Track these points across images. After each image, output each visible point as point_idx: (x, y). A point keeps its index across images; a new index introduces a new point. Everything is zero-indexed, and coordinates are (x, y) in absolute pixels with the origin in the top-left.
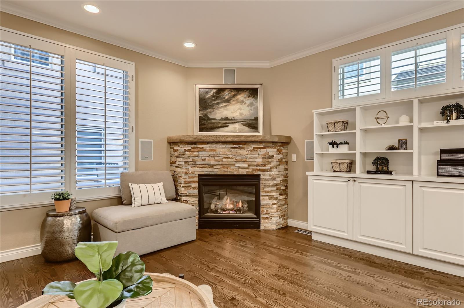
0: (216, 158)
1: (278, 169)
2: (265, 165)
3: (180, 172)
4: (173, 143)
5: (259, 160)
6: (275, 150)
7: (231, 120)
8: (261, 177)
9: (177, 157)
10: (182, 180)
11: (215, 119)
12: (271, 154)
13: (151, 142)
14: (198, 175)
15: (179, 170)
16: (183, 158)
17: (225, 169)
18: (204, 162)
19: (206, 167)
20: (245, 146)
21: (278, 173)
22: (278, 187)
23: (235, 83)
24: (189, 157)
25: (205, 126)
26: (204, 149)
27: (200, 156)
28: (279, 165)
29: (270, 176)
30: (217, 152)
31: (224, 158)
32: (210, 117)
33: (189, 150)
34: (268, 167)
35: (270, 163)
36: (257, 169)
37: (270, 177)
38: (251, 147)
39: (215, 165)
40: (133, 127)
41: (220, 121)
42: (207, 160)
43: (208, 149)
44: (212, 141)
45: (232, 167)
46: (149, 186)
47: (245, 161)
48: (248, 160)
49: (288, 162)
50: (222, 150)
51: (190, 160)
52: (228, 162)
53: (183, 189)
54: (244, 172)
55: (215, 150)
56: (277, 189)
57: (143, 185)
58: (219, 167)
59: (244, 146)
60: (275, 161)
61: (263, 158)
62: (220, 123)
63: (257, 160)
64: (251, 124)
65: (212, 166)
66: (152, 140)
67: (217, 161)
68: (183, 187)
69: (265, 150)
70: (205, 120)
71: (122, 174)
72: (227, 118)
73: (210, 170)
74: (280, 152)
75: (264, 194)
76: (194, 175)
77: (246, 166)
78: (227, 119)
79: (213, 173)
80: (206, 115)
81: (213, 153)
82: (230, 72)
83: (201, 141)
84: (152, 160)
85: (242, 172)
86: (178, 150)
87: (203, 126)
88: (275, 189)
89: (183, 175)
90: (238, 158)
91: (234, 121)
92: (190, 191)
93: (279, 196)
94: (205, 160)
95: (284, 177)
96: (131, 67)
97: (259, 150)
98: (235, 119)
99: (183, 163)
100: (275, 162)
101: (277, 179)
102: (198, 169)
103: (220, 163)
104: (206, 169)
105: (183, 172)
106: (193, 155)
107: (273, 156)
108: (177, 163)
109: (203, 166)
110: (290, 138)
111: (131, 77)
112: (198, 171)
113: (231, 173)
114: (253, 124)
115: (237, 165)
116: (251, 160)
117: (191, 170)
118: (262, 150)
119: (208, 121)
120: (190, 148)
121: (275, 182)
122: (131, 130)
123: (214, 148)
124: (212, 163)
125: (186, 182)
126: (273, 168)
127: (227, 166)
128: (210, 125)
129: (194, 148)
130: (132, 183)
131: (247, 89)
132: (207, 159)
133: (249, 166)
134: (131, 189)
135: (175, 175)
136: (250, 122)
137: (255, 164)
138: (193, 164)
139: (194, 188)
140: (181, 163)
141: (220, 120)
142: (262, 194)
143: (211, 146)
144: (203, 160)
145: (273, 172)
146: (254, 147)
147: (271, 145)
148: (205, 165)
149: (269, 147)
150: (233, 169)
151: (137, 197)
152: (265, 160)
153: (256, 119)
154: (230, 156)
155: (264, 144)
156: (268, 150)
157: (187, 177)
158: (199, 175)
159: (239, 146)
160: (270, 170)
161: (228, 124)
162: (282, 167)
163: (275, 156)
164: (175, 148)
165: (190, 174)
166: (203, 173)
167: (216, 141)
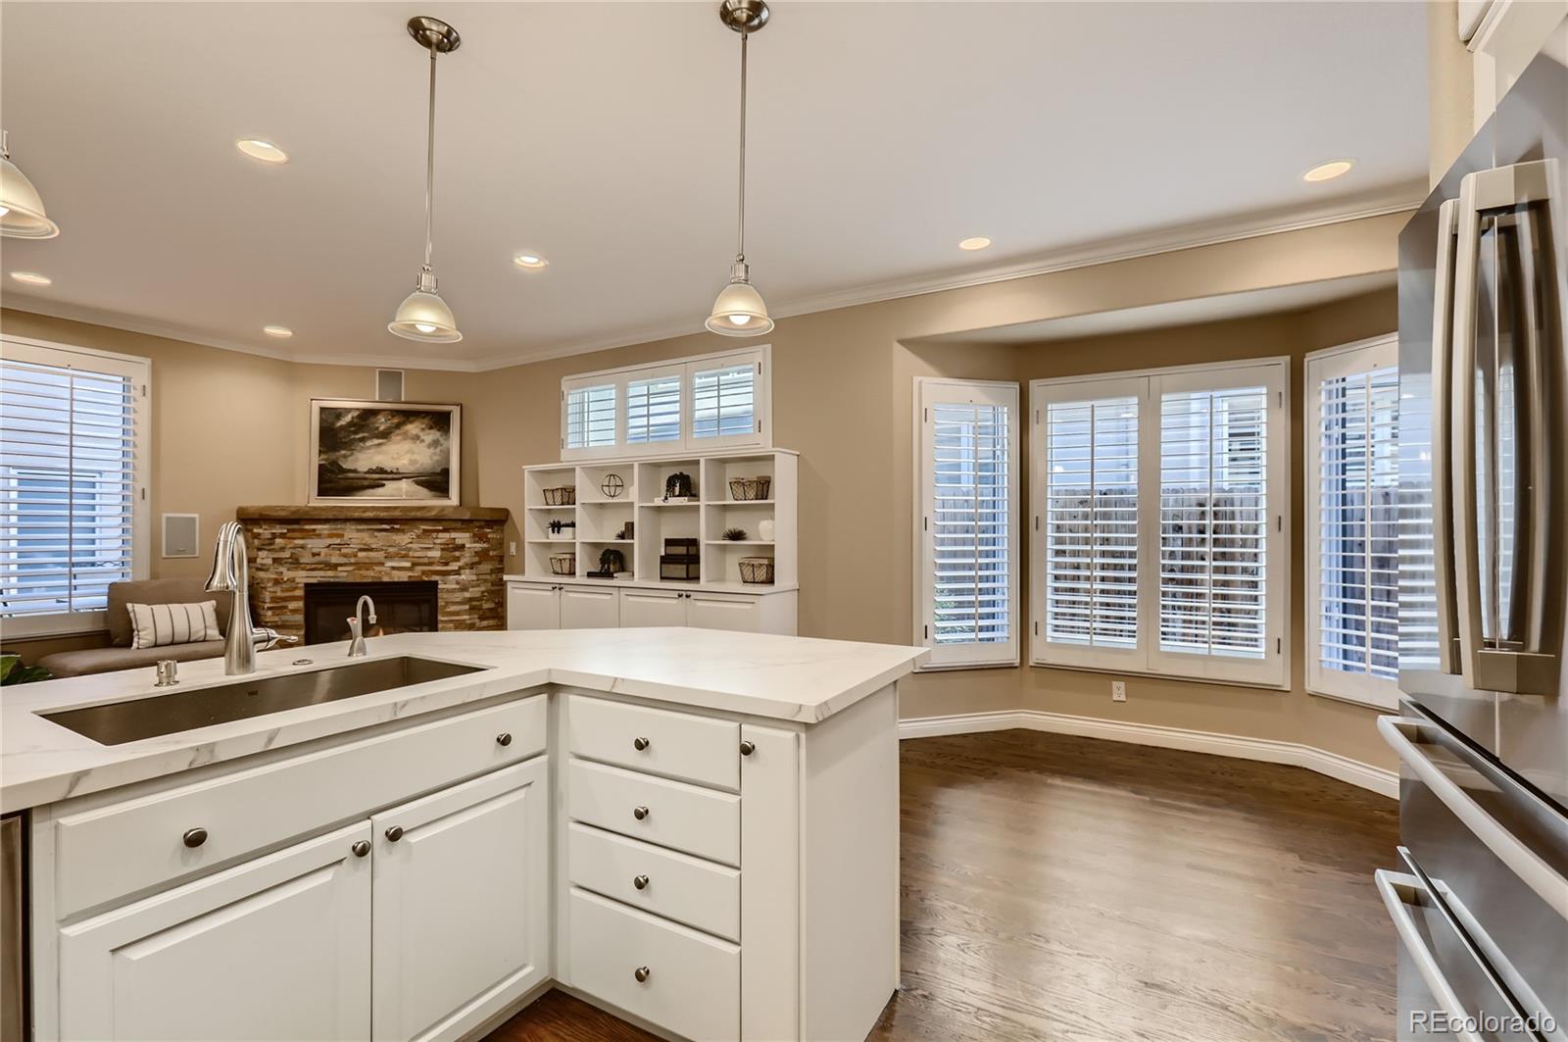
0: (344, 551)
1: (474, 571)
2: (446, 564)
3: (262, 579)
4: (250, 520)
5: (436, 554)
6: (468, 535)
7: (392, 473)
8: (439, 586)
9: (259, 549)
10: (267, 596)
11: (355, 471)
12: (459, 542)
13: (193, 519)
14: (302, 585)
15: (262, 574)
16: (269, 550)
17: (363, 572)
18: (317, 559)
19: (320, 569)
20: (406, 527)
21: (474, 578)
22: (474, 603)
23: (403, 399)
24: (282, 549)
25: (332, 485)
26: (317, 532)
27: (309, 546)
28: (479, 563)
29: (458, 583)
30: (346, 538)
31: (361, 550)
32: (344, 466)
33: (282, 536)
34: (454, 566)
35: (457, 559)
36: (430, 571)
37: (458, 587)
38: (418, 528)
39: (341, 565)
40: (143, 490)
41: (367, 476)
42: (323, 554)
43: (326, 532)
44: (331, 517)
45: (377, 568)
46: (176, 608)
47: (404, 557)
48: (411, 554)
49: (503, 556)
50: (354, 535)
51: (286, 554)
52: (368, 558)
53: (270, 613)
54: (403, 576)
55: (341, 536)
56: (472, 608)
57: (164, 606)
58: (350, 568)
59: (402, 527)
60: (467, 555)
61: (442, 550)
62: (365, 479)
63: (430, 554)
64: (435, 482)
65: (335, 567)
66: (196, 515)
67: (345, 556)
68: (269, 608)
69: (446, 535)
70: (332, 472)
71: (112, 586)
72: (382, 469)
73: (330, 573)
74: (479, 538)
75: (446, 619)
76: (294, 585)
77: (408, 564)
78: (381, 471)
79: (337, 580)
80: (335, 463)
81: (338, 541)
82: (390, 377)
83: (308, 517)
84: (197, 555)
85: (399, 578)
86: (259, 534)
87: (328, 485)
88: (467, 607)
89: (270, 584)
90: (391, 550)
91: (397, 476)
92: (285, 618)
93: (477, 620)
94: (319, 554)
95: (492, 585)
96: (140, 369)
97: (434, 535)
98: (401, 471)
99: (270, 561)
100: (467, 558)
101: (471, 590)
102: (304, 573)
103: (353, 560)
104: (322, 573)
105: (269, 580)
106: (292, 545)
107: (463, 546)
108: (259, 561)
109: (314, 566)
110: (506, 512)
111: (140, 388)
112: (302, 577)
113: (376, 580)
114: (437, 482)
115: (389, 564)
116: (417, 554)
117: (287, 575)
118: (441, 535)
119: (338, 474)
120: (285, 531)
121: (467, 595)
122: (139, 496)
123: (339, 532)
124: (334, 560)
125: (274, 599)
126: (464, 569)
127: (368, 565)
128: (344, 483)
129: (293, 531)
130: (133, 602)
131: (427, 413)
132: (323, 552)
133: (414, 565)
134: (132, 615)
135: (255, 586)
136: (433, 478)
137: (426, 560)
138: (291, 563)
139: (294, 611)
140: (264, 562)
141: (366, 473)
142: (440, 618)
143: (334, 527)
144: (314, 555)
145: (463, 576)
146: (424, 530)
147: (459, 525)
148: (320, 564)
149: (455, 530)
150: (380, 572)
151: (143, 630)
152: (448, 554)
153: (446, 472)
154: (374, 546)
155: (444, 523)
156: (453, 535)
157: (278, 589)
158: (306, 585)
159: (393, 528)
160: (457, 572)
161: (384, 482)
162: (486, 567)
163: (467, 546)
164: (255, 531)
165: (285, 582)
166: (314, 581)
167: (341, 517)
